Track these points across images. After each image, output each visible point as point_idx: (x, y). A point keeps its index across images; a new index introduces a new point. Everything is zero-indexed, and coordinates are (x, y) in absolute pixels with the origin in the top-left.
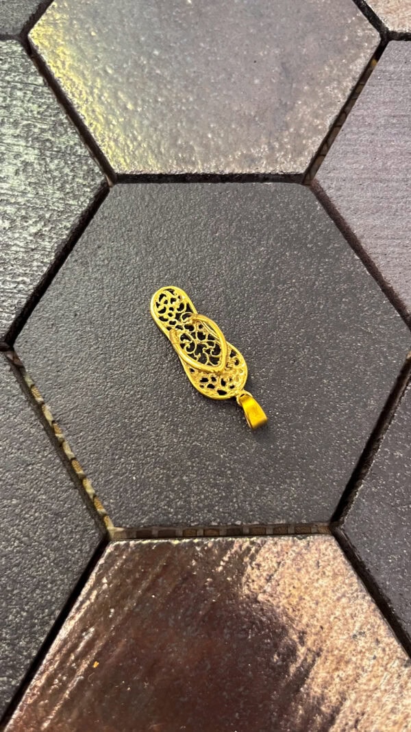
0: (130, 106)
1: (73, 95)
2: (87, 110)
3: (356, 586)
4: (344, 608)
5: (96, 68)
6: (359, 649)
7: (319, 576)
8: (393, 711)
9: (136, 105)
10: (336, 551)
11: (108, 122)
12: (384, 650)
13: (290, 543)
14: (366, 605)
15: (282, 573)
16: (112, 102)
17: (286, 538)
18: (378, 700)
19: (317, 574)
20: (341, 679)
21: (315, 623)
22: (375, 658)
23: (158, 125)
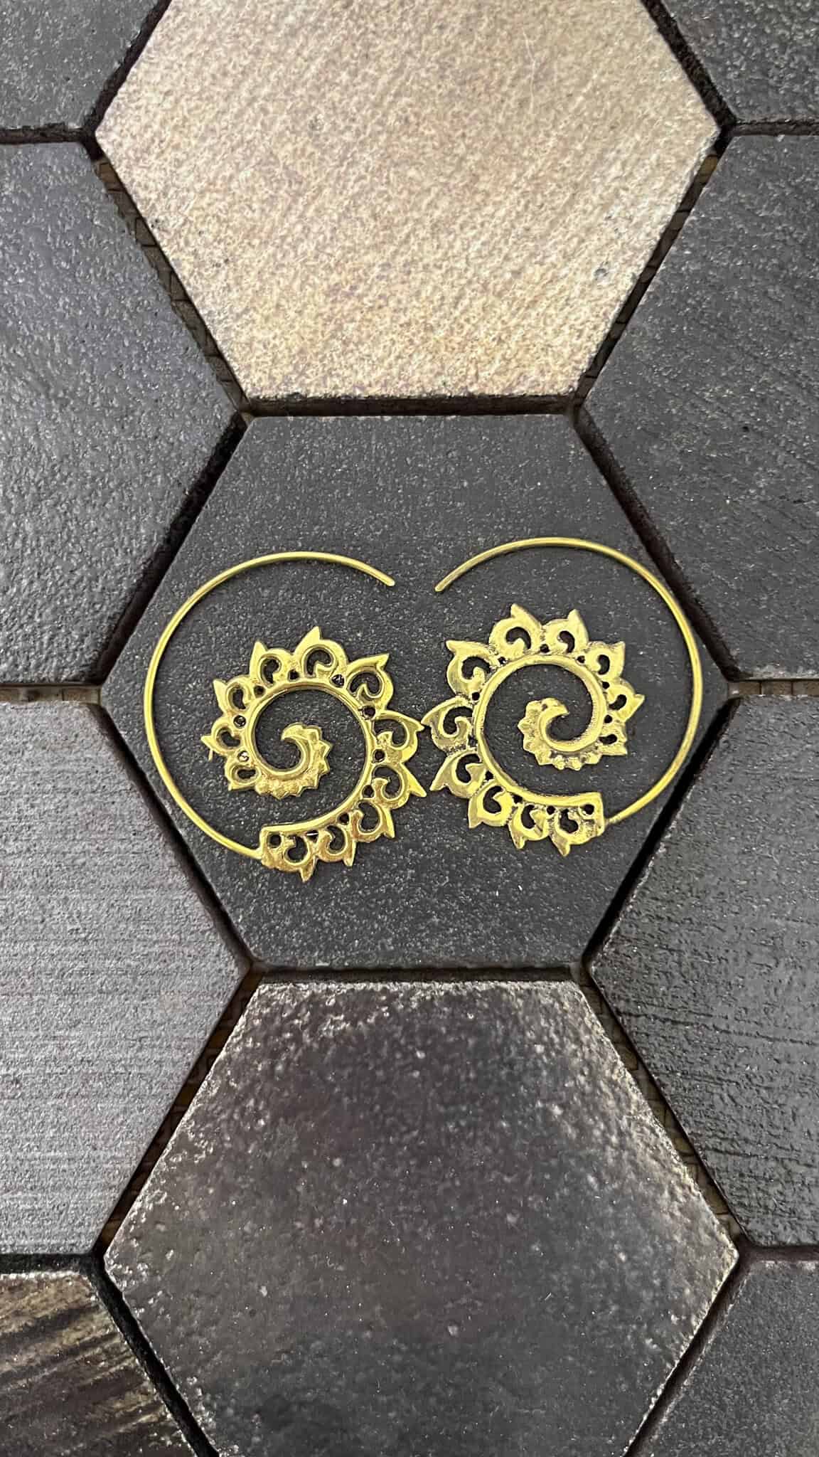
0: (557, 1111)
1: (653, 1131)
2: (629, 1101)
3: (221, 328)
4: (240, 299)
5: (616, 1186)
6: (222, 246)
7: (273, 342)
8: (179, 163)
9: (546, 1113)
10: (246, 377)
11: (592, 1079)
12: (187, 243)
13: (312, 389)
14: (208, 302)
15: (325, 348)
16: (586, 1117)
17: (318, 394)
18: (199, 179)
19: (275, 346)
20: (250, 207)
21: (282, 280)
22: (200, 233)
23: (509, 1074)
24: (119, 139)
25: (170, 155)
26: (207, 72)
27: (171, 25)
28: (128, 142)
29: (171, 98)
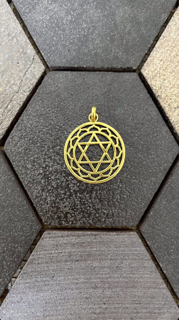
24: (148, 72)
25: (162, 77)
26: (172, 55)
27: (162, 41)
28: (150, 73)
29: (162, 62)
